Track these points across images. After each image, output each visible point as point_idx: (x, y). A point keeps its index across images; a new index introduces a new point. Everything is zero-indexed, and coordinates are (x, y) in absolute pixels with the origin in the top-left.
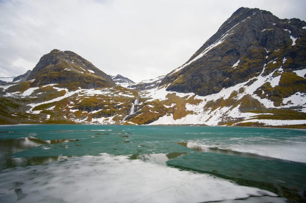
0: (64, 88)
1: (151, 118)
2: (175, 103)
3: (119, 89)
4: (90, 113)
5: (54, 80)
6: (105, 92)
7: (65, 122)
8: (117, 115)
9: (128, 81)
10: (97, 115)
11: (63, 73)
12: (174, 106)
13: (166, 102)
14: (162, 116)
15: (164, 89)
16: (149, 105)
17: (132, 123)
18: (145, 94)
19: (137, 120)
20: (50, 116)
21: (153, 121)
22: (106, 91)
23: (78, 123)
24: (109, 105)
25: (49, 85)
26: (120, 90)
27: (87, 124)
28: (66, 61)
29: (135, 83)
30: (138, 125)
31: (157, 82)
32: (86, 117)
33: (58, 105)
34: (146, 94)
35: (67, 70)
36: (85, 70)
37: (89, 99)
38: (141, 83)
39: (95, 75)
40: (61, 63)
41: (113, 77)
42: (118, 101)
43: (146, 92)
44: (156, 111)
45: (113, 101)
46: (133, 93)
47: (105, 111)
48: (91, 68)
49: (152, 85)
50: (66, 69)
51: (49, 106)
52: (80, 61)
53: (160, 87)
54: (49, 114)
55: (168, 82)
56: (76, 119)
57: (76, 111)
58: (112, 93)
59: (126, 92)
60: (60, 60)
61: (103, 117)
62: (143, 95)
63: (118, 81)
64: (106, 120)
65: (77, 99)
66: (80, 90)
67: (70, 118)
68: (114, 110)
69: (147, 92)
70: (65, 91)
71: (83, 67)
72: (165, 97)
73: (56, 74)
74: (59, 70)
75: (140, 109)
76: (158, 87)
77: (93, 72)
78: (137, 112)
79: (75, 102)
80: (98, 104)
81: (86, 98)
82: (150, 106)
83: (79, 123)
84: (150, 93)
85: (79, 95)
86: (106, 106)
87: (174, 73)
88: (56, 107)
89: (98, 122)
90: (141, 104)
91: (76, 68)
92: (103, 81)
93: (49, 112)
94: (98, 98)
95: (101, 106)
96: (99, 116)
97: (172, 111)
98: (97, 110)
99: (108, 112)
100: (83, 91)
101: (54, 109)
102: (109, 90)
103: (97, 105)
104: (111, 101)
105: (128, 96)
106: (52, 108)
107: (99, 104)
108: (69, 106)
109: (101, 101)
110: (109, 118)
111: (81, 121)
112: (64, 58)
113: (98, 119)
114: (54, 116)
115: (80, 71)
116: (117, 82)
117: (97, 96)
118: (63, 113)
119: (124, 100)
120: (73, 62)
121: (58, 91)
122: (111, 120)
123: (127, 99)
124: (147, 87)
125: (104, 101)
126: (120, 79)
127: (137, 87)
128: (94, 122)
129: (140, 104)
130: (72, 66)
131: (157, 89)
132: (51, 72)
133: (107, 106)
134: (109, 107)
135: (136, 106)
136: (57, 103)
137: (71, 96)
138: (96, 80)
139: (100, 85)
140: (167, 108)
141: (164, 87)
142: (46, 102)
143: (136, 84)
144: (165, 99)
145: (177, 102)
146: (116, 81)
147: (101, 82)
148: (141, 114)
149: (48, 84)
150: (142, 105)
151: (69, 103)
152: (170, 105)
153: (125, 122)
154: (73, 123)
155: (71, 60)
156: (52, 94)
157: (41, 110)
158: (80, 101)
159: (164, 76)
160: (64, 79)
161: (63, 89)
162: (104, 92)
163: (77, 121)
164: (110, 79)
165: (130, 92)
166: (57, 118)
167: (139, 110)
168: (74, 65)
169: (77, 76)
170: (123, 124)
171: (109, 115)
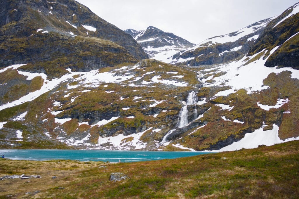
0: (40, 73)
1: (224, 134)
2: (287, 97)
3: (152, 68)
4: (93, 126)
5: (19, 56)
6: (121, 77)
7: (49, 145)
8: (150, 128)
9: (175, 41)
10: (108, 129)
11: (36, 41)
12: (282, 105)
13: (262, 96)
14: (251, 131)
15: (262, 62)
16: (221, 105)
17: (182, 147)
18: (212, 76)
19: (194, 139)
20: (21, 133)
21: (231, 143)
22: (123, 73)
23: (73, 147)
24: (132, 106)
25: (10, 67)
26: (155, 69)
27: (91, 149)
28: (38, 11)
29: (191, 45)
30: (195, 151)
31: (250, 39)
32: (85, 135)
33: (31, 109)
34: (216, 75)
35: (42, 31)
36: (76, 27)
37: (90, 94)
38: (206, 44)
39: (99, 37)
40: (29, 18)
41: (137, 34)
42: (151, 98)
43: (215, 70)
44: (237, 119)
45: (141, 97)
46: (185, 76)
47: (123, 121)
48: (88, 20)
49: (236, 49)
50: (40, 30)
51: (16, 112)
52: (65, 6)
53: (251, 57)
54: (19, 129)
55: (273, 44)
56: (68, 137)
57: (67, 122)
58: (138, 79)
59: (168, 73)
60: (26, 10)
61: (120, 133)
62: (209, 78)
63: (150, 44)
64: (127, 140)
65: (66, 96)
66: (70, 75)
67: (56, 136)
68: (143, 118)
69: (217, 72)
70: (40, 78)
71: (72, 20)
72: (262, 84)
73: (21, 43)
74: (26, 34)
75: (201, 114)
76: (245, 57)
77: (94, 29)
78: (194, 123)
79: (63, 102)
80: (107, 106)
81: (83, 92)
82: (224, 107)
83: (75, 146)
84: (225, 73)
85: (70, 87)
86: (125, 109)
87: (288, 19)
88: (28, 114)
89: (112, 145)
90: (203, 102)
91: (58, 25)
92: (116, 50)
93: (18, 125)
94: (108, 92)
95: (115, 110)
96: (111, 131)
97: (276, 118)
98: (108, 120)
99: (129, 122)
100: (75, 77)
101: (26, 117)
102: (131, 71)
103: (107, 109)
104: (136, 98)
105: (173, 83)
106: (21, 117)
107: (112, 106)
108: (53, 111)
109: (114, 98)
110: (133, 135)
111: (77, 143)
112: (34, 5)
113: (110, 138)
114: (28, 132)
115: (67, 30)
116: (149, 47)
117: (106, 86)
118: (43, 125)
119: (164, 94)
120: (50, 12)
121: (28, 79)
122: (137, 140)
123: (171, 91)
124: (222, 54)
125: (122, 98)
126: (155, 37)
127: (196, 56)
128: (102, 145)
129: (200, 103)
130: (50, 20)
131: (244, 63)
132: (11, 40)
133: (128, 108)
134: (132, 112)
135: (191, 108)
136: (29, 106)
137: (54, 90)
138: (101, 49)
139: (110, 60)
140: (265, 111)
141: (262, 57)
142: (10, 105)
143: (194, 48)
144: (260, 89)
145: (291, 96)
146: (146, 45)
147: (111, 53)
148: (203, 126)
149: (8, 65)
150: (204, 105)
151: (52, 105)
152: (274, 103)
153: (167, 144)
154: (63, 146)
155: (47, 7)
156: (19, 86)
157: (5, 121)
158: (73, 100)
159: (267, 20)
160: (38, 51)
161: (36, 75)
162: (119, 77)
163: (71, 142)
164: (131, 42)
165: (178, 75)
166: (35, 138)
167: (198, 116)
168: (53, 19)
169: (63, 44)
170: (161, 150)
171: (134, 130)
